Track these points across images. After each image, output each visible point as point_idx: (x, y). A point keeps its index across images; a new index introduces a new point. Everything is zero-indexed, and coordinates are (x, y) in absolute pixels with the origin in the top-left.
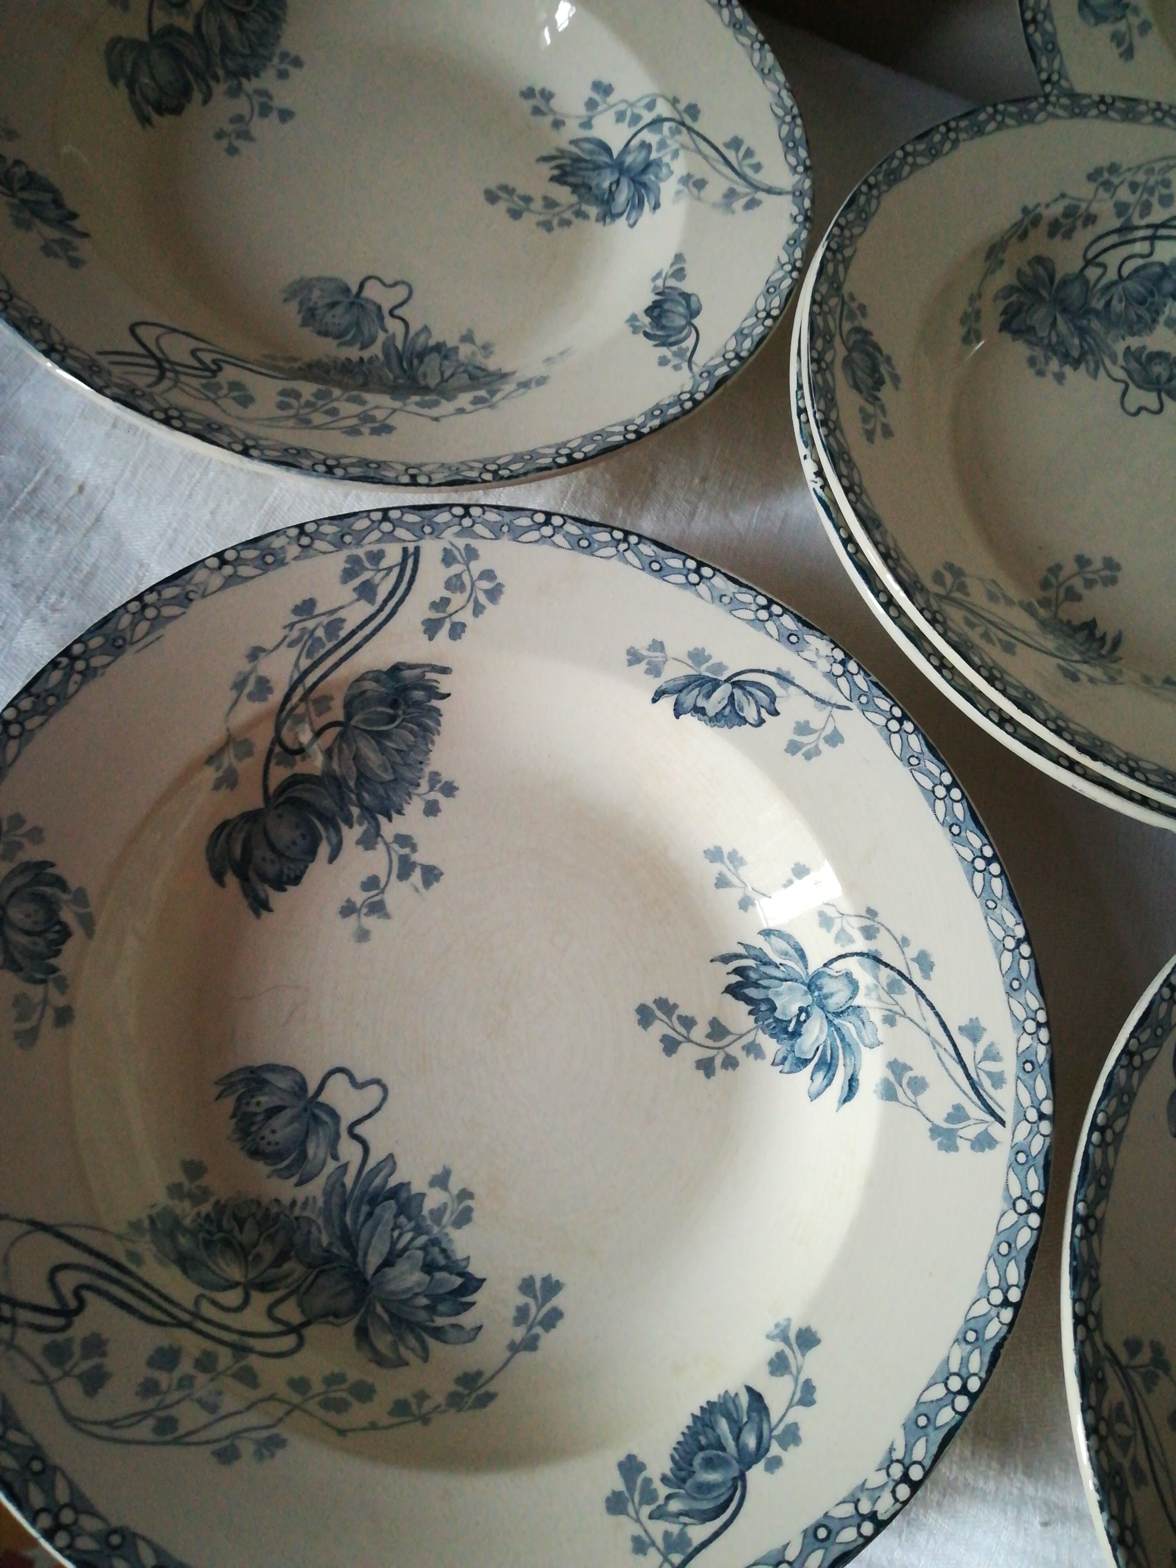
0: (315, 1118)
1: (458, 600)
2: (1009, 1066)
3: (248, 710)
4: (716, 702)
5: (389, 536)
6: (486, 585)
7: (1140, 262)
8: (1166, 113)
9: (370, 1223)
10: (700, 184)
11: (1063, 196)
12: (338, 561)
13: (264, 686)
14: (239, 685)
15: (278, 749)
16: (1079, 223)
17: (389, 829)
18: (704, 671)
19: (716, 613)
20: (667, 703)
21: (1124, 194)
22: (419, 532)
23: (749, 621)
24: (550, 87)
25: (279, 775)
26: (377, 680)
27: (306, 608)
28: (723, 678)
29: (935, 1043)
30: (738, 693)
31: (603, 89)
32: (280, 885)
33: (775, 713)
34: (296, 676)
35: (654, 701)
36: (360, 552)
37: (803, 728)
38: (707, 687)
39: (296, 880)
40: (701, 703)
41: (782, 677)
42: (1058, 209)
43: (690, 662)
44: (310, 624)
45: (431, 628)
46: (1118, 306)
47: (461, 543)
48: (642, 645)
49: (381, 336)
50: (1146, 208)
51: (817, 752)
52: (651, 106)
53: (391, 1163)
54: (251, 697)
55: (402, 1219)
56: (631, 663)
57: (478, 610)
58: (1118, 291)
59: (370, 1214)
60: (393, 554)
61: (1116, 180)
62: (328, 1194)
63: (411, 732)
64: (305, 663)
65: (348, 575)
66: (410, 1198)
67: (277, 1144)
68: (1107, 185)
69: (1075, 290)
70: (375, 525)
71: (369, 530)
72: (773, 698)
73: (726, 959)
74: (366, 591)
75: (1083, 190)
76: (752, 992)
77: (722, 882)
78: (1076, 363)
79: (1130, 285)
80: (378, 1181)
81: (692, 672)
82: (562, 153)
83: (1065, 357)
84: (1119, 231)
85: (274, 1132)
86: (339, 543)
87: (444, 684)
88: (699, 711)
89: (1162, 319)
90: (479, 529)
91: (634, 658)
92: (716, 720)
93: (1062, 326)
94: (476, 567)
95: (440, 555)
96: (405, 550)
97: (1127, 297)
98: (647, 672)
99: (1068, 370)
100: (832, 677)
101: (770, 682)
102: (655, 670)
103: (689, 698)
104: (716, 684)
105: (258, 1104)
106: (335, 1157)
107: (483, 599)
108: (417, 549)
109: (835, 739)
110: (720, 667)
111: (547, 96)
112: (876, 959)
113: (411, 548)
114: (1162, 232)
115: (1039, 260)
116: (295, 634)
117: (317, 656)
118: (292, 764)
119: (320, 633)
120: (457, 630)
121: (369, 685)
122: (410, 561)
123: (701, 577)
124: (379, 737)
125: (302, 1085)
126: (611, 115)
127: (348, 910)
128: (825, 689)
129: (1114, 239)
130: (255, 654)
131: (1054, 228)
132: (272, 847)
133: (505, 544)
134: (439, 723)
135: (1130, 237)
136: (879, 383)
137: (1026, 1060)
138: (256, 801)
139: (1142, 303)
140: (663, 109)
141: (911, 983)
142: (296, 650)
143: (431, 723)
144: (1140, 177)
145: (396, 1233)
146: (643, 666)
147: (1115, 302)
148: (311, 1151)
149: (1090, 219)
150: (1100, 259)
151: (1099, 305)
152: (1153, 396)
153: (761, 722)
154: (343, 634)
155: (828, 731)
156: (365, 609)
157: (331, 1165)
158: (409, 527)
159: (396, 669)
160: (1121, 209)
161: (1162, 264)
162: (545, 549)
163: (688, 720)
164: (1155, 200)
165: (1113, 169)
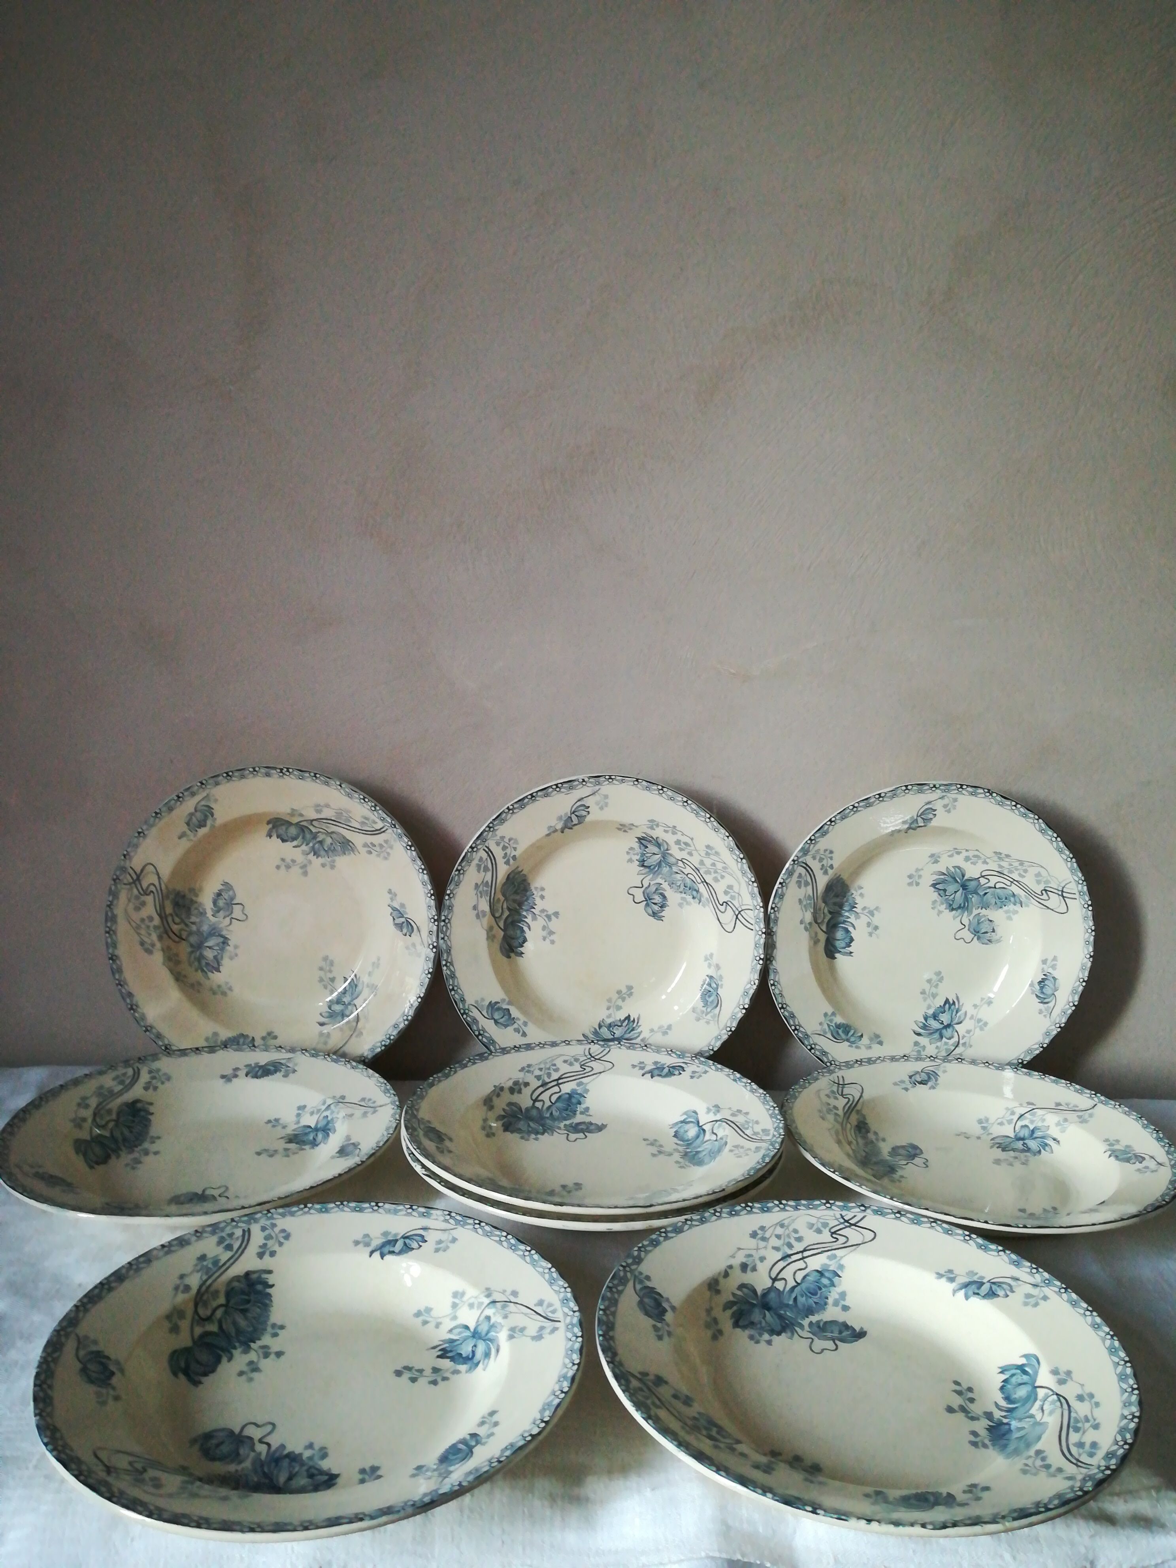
0: (241, 1441)
1: (270, 1243)
2: (557, 1304)
3: (181, 1297)
4: (399, 1246)
5: (237, 1227)
6: (283, 1235)
7: (558, 1095)
8: (544, 1045)
9: (277, 1469)
10: (351, 1115)
11: (511, 1079)
12: (214, 1239)
13: (187, 1288)
14: (176, 1288)
15: (197, 1317)
16: (522, 1087)
17: (255, 1345)
18: (390, 1238)
19: (390, 1217)
20: (377, 1255)
21: (537, 1073)
22: (248, 1223)
23: (405, 1215)
24: (277, 1117)
25: (198, 1331)
26: (239, 1281)
27: (203, 1258)
28: (399, 1237)
29: (526, 1314)
30: (407, 1240)
31: (302, 1108)
32: (206, 1374)
33: (426, 1241)
34: (201, 1282)
35: (370, 1256)
36: (224, 1234)
37: (440, 1242)
38: (393, 1243)
39: (213, 1371)
40: (392, 1249)
41: (425, 1229)
42: (510, 1083)
43: (382, 1237)
44: (205, 1263)
45: (261, 1255)
46: (556, 1114)
47: (268, 1223)
48: (359, 1237)
50: (549, 1075)
51: (448, 1247)
52: (324, 1103)
53: (283, 1447)
54: (183, 1292)
55: (293, 1464)
56: (356, 1246)
57: (281, 1244)
58: (554, 1109)
59: (276, 1466)
60: (238, 1233)
61: (531, 1069)
62: (253, 1464)
63: (259, 1307)
64: (205, 1277)
65: (220, 1243)
66: (295, 1456)
67: (224, 1454)
68: (528, 1072)
69: (534, 1113)
70: (228, 1224)
71: (226, 1226)
72: (423, 1237)
73: (434, 1348)
74: (229, 1247)
75: (520, 1076)
76: (450, 1355)
77: (425, 1323)
78: (543, 1134)
79: (558, 1104)
80: (278, 1454)
81: (384, 1240)
82: (289, 1135)
83: (537, 1133)
84: (542, 1086)
85: (221, 1451)
86: (213, 1233)
87: (271, 1279)
88: (392, 1252)
89: (578, 1113)
90: (275, 1216)
91: (357, 1243)
92: (400, 1253)
93: (532, 1124)
94: (277, 1230)
95: (260, 1228)
96: (244, 1231)
97: (558, 1109)
98: (365, 1246)
99: (539, 1136)
100: (446, 1221)
101: (420, 1232)
102: (367, 1245)
103: (386, 1250)
104: (396, 1241)
105: (211, 1444)
106: (254, 1451)
107: (282, 1240)
108: (249, 1230)
109: (454, 1240)
110: (396, 1235)
111: (277, 1120)
112: (494, 1302)
113: (246, 1229)
114: (560, 1081)
115: (510, 1104)
116: (199, 1267)
117: (210, 1274)
118: (203, 1326)
119: (210, 1266)
120: (273, 1254)
121: (236, 1284)
122: (247, 1234)
123: (379, 1207)
124: (244, 1312)
125: (232, 1433)
126: (308, 1115)
127: (241, 1374)
128: (445, 1226)
129: (541, 1089)
130: (182, 1277)
131: (512, 1090)
132: (198, 1362)
133: (289, 1219)
134: (272, 1301)
135: (548, 1087)
137: (564, 1301)
138: (189, 1343)
139: (567, 1110)
140: (329, 1102)
141: (511, 1302)
142: (199, 1274)
143: (267, 1302)
144: (542, 1066)
145: (291, 1469)
146: (362, 1245)
147: (554, 1113)
148: (241, 1451)
149: (527, 1084)
150: (540, 1098)
151: (548, 1115)
152: (582, 1134)
153: (421, 1246)
154: (221, 1264)
155: (450, 1238)
156: (229, 1254)
157: (253, 1454)
158: (244, 1222)
159: (248, 1274)
160: (538, 1078)
161: (568, 1094)
162: (308, 1216)
163: (388, 1258)
164: (552, 1071)
165: (529, 1066)
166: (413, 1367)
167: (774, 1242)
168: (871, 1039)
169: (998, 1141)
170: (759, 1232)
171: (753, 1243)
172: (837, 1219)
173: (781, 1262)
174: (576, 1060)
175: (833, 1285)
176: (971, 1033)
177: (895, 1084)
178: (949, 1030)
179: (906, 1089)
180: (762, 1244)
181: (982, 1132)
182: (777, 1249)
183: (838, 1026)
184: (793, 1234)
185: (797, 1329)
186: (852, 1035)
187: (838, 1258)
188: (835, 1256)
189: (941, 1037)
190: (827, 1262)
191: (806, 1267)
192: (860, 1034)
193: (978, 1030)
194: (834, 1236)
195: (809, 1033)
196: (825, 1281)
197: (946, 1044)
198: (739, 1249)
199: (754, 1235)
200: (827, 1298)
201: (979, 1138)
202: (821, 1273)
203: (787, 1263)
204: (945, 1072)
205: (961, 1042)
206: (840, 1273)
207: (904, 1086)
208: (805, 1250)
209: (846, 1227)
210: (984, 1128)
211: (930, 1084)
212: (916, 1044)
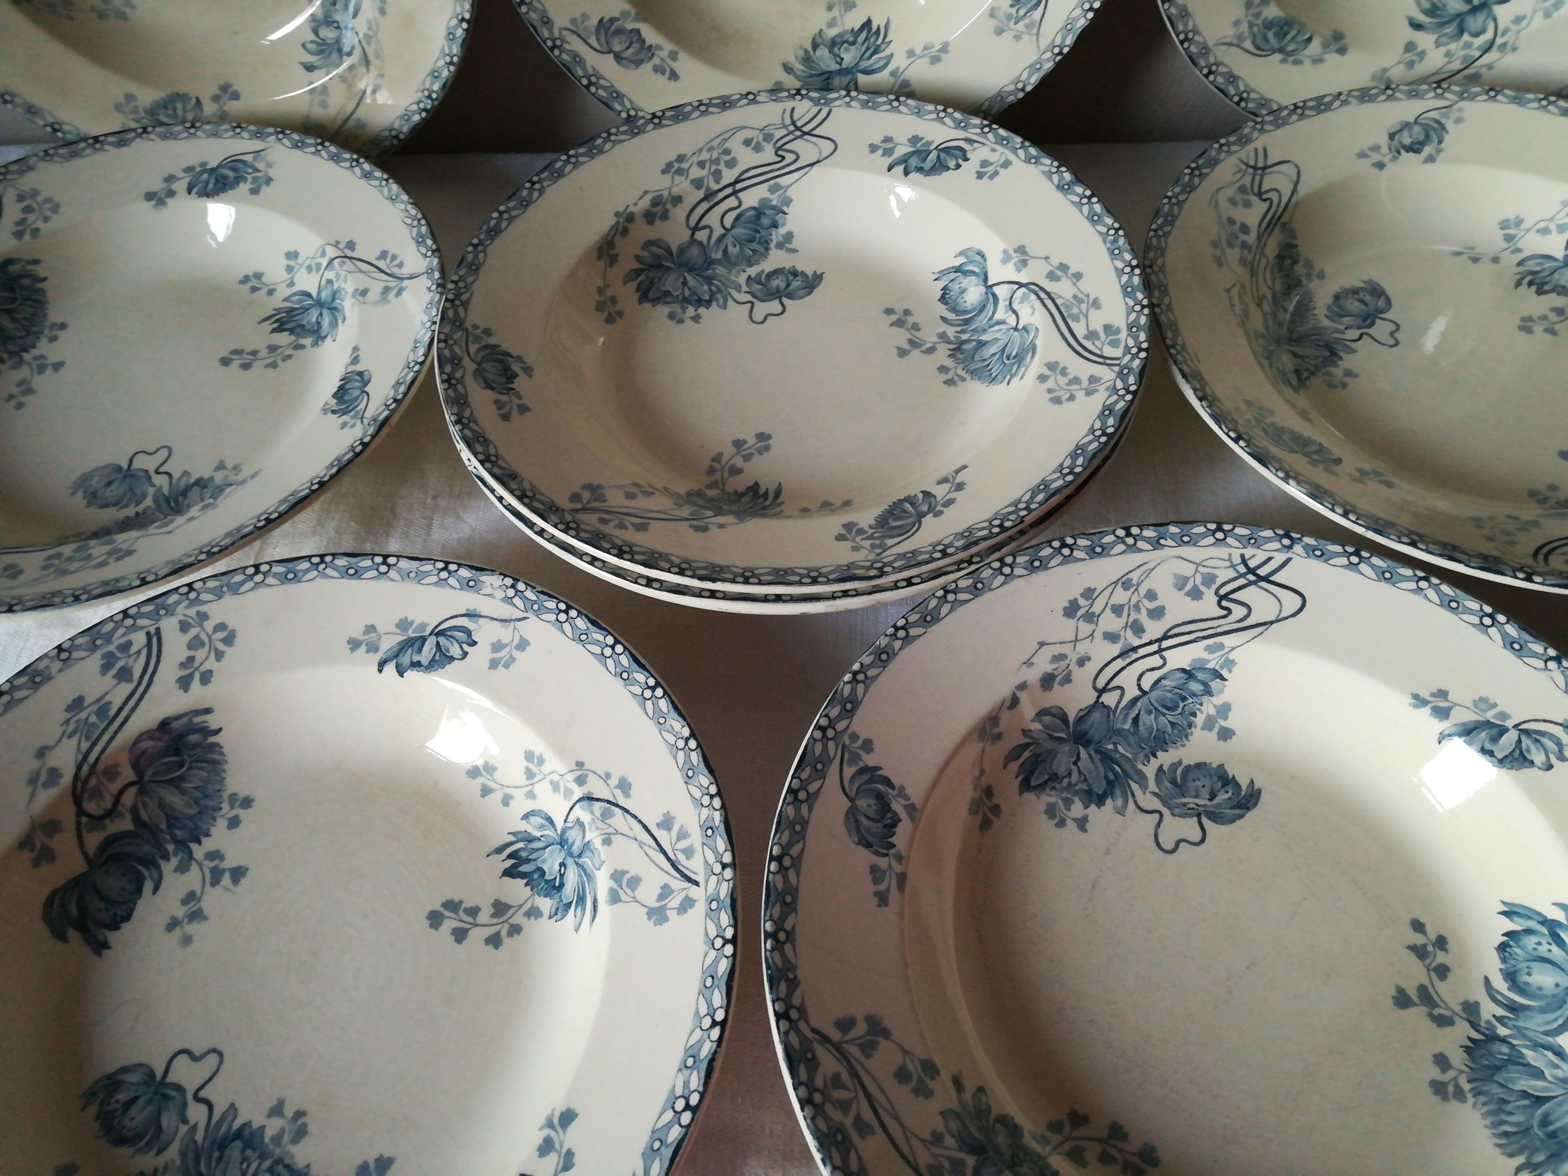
0: (166, 1097)
1: (200, 654)
2: (696, 838)
3: (45, 797)
4: (428, 652)
5: (134, 628)
6: (220, 635)
7: (734, 214)
8: (708, 105)
9: (222, 1166)
10: (364, 293)
11: (646, 192)
12: (95, 661)
13: (54, 774)
14: (33, 781)
15: (84, 820)
16: (669, 206)
17: (198, 851)
18: (411, 633)
19: (409, 588)
20: (390, 668)
21: (696, 173)
22: (155, 616)
23: (435, 584)
24: (259, 269)
25: (93, 840)
26: (151, 738)
27: (77, 704)
28: (427, 633)
29: (641, 844)
30: (442, 640)
31: (292, 255)
32: (115, 925)
33: (474, 643)
34: (80, 757)
35: (380, 671)
36: (112, 648)
37: (497, 647)
38: (417, 645)
39: (128, 917)
40: (416, 658)
41: (471, 615)
42: (645, 203)
43: (398, 631)
44: (83, 715)
45: (184, 683)
46: (733, 250)
47: (192, 612)
48: (357, 633)
49: (151, 491)
50: (717, 176)
51: (513, 659)
52: (323, 254)
53: (232, 1111)
54: (46, 786)
55: (249, 1152)
56: (352, 650)
57: (219, 655)
58: (729, 240)
59: (220, 1159)
60: (139, 640)
61: (685, 166)
62: (183, 1154)
63: (202, 769)
64: (85, 746)
65: (105, 668)
66: (253, 1134)
67: (136, 1128)
68: (680, 172)
69: (695, 252)
70: (118, 624)
71: (114, 630)
72: (468, 632)
73: (499, 850)
74: (124, 675)
75: (662, 184)
76: (524, 868)
77: (486, 791)
78: (708, 304)
79: (736, 231)
80: (224, 1129)
81: (401, 638)
82: (278, 311)
83: (700, 302)
84: (705, 198)
85: (132, 1119)
86: (92, 647)
87: (213, 722)
88: (416, 665)
89: (772, 245)
90: (204, 597)
91: (354, 645)
92: (432, 666)
93: (691, 281)
94: (209, 625)
95: (178, 626)
96: (148, 634)
97: (738, 240)
98: (368, 651)
99: (702, 311)
100: (508, 600)
101: (463, 622)
102: (373, 648)
103: (406, 659)
104: (423, 640)
105: (117, 1101)
106: (185, 1122)
107: (221, 646)
108: (158, 630)
109: (523, 645)
110: (423, 626)
111: (258, 276)
112: (589, 798)
113: (152, 630)
114: (739, 186)
115: (649, 244)
116: (72, 727)
117: (94, 737)
118: (104, 827)
119: (93, 719)
120: (206, 678)
121: (144, 745)
122: (155, 641)
123: (389, 566)
124: (176, 783)
125: (151, 1074)
126: (303, 271)
127: (173, 924)
128: (507, 611)
129: (704, 206)
130: (41, 753)
131: (649, 217)
132: (104, 898)
133: (229, 600)
134: (223, 754)
135: (716, 200)
136: (512, 377)
137: (708, 828)
138: (81, 866)
139: (752, 240)
140: (331, 252)
141: (617, 805)
142: (75, 740)
143: (216, 756)
144: (705, 156)
145: (245, 1166)
146: (363, 648)
147: (731, 249)
148: (164, 1123)
149: (677, 200)
150: (704, 222)
151: (719, 255)
152: (776, 302)
153: (465, 654)
154: (112, 713)
155: (517, 640)
156: (126, 688)
157: (183, 1129)
158: (146, 616)
159: (165, 724)
160: (698, 183)
161: (753, 208)
162: (262, 591)
163: (411, 674)
164: (722, 167)
165: (681, 158)
166: (461, 902)
167: (1110, 622)
168: (1326, 46)
169: (1532, 265)
170: (1082, 602)
171: (1067, 628)
172: (1233, 566)
173: (1119, 660)
174: (768, 138)
175: (1208, 692)
176: (1524, 23)
177: (1362, 155)
178: (1480, 17)
179: (1380, 166)
180: (1085, 628)
181: (1505, 245)
182: (1112, 637)
183: (1269, 25)
184: (1145, 601)
185: (1135, 786)
186: (1293, 40)
187: (1226, 650)
188: (1221, 646)
189: (1461, 31)
190: (1206, 655)
191: (1164, 664)
192: (1307, 36)
193: (1539, 16)
194: (1224, 603)
195: (1210, 43)
196: (1195, 686)
197: (1468, 46)
198: (1042, 644)
199: (1071, 610)
200: (1194, 715)
201: (1495, 260)
202: (1189, 674)
203: (1128, 661)
204: (1459, 121)
205: (1499, 41)
206: (1224, 673)
207: (1376, 157)
208: (1165, 637)
209: (1250, 583)
210: (1509, 238)
211: (1427, 150)
212: (1410, 47)
